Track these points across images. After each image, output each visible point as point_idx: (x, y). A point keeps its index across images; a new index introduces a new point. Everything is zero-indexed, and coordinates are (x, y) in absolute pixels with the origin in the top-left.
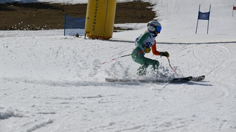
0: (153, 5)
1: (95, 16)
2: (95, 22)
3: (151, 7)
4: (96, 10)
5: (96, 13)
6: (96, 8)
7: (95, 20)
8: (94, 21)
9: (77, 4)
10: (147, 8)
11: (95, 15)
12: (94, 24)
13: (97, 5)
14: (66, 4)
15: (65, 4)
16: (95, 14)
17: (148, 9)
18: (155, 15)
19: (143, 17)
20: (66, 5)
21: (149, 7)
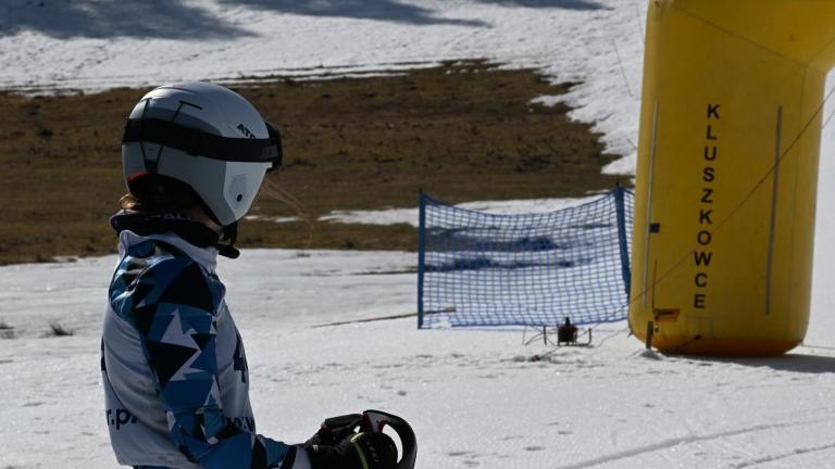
0: (565, 87)
1: (704, 216)
2: (707, 249)
3: (558, 99)
4: (709, 174)
5: (710, 191)
6: (706, 164)
7: (704, 237)
8: (701, 249)
9: (113, 91)
10: (534, 106)
11: (706, 207)
12: (702, 268)
13: (711, 144)
14: (51, 94)
15: (46, 94)
16: (704, 200)
17: (539, 108)
18: (603, 145)
19: (536, 159)
20: (48, 97)
21: (549, 101)
